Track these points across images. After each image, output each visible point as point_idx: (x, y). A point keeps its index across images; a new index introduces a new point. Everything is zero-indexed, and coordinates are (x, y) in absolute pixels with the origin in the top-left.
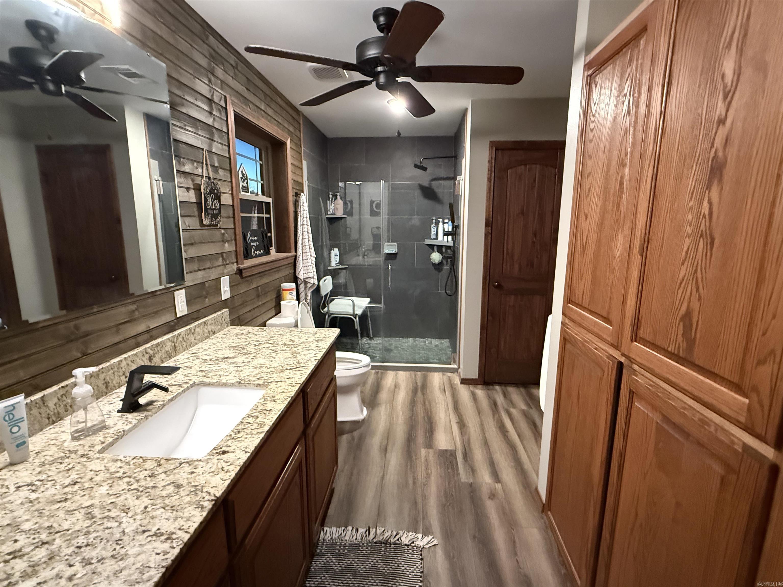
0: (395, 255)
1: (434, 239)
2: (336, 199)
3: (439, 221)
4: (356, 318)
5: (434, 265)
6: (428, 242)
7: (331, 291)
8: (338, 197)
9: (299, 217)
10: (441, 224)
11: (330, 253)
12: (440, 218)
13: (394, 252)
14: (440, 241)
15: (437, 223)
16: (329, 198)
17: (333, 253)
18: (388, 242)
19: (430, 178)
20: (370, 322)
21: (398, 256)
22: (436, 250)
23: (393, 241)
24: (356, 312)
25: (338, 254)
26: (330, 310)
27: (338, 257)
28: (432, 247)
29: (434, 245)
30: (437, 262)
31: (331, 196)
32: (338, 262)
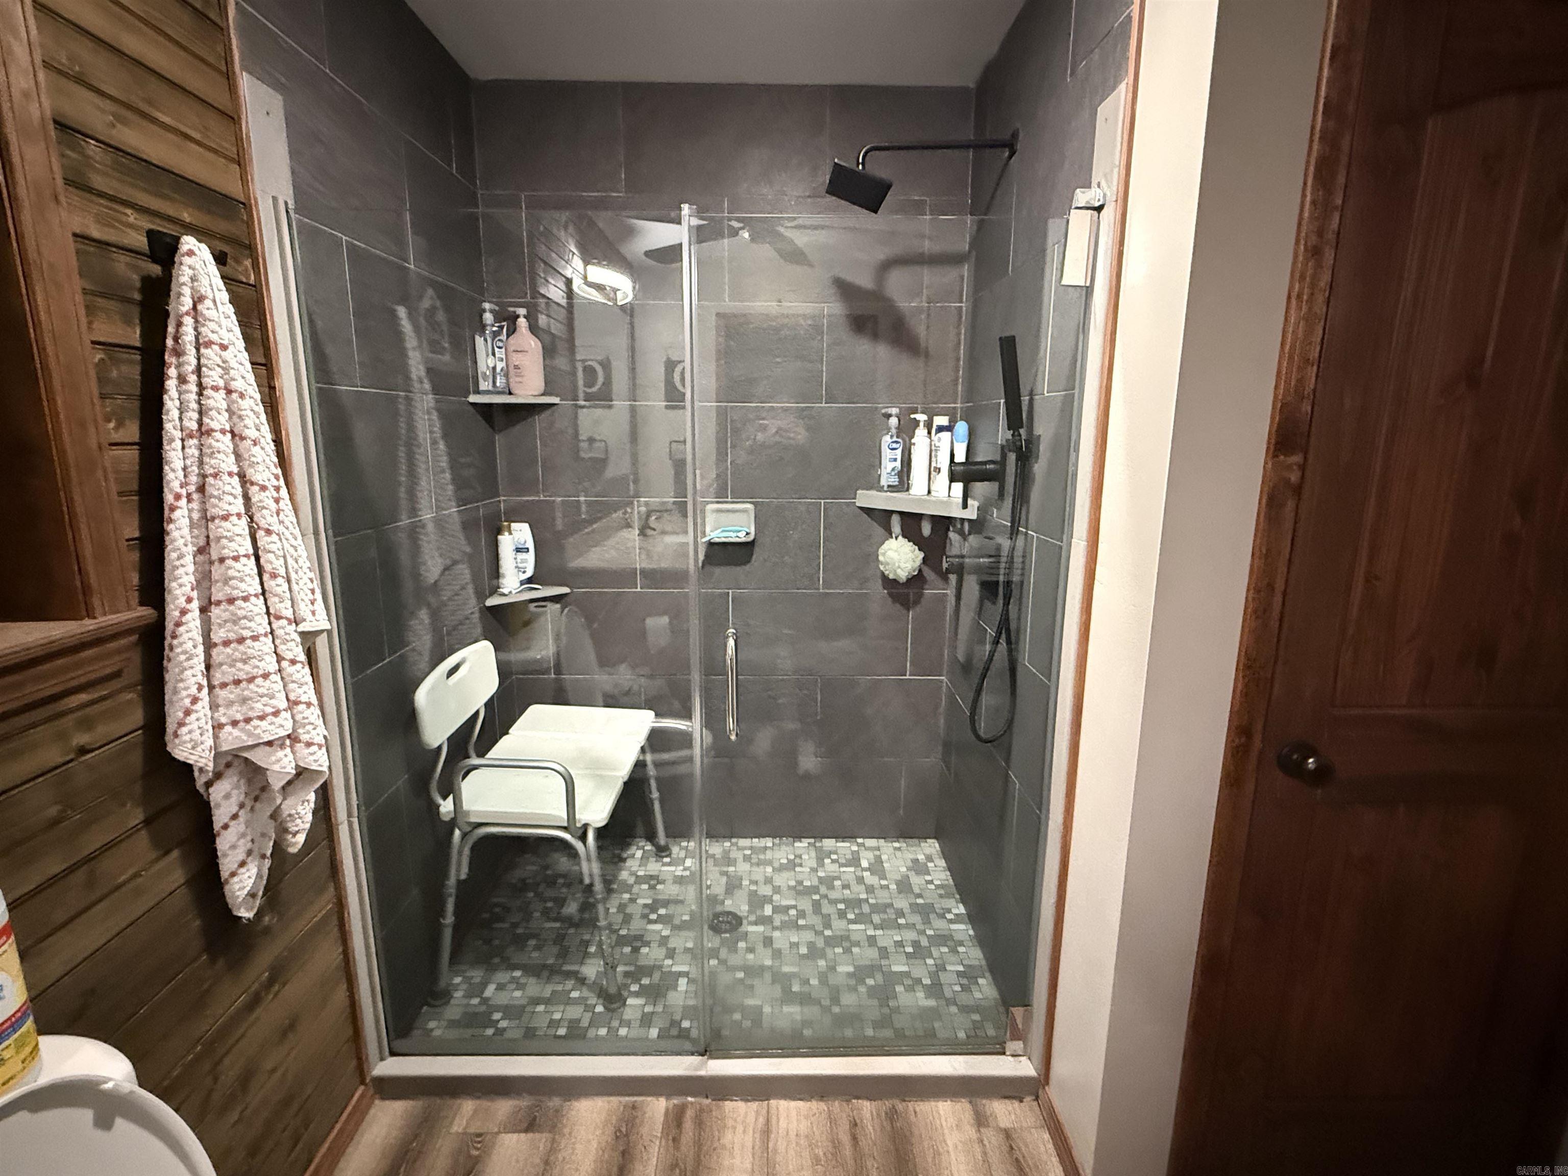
0: (748, 546)
1: (892, 488)
2: (512, 331)
3: (916, 423)
4: (583, 838)
5: (890, 583)
6: (868, 499)
7: (489, 705)
8: (522, 322)
9: (171, 384)
10: (921, 432)
11: (495, 545)
12: (915, 411)
13: (741, 537)
14: (919, 501)
15: (907, 430)
16: (483, 327)
17: (506, 543)
18: (721, 495)
19: (881, 254)
20: (655, 795)
21: (758, 555)
22: (896, 528)
23: (739, 495)
24: (582, 816)
25: (530, 545)
26: (466, 806)
27: (531, 557)
28: (883, 517)
29: (893, 512)
30: (903, 575)
31: (488, 317)
32: (529, 573)
